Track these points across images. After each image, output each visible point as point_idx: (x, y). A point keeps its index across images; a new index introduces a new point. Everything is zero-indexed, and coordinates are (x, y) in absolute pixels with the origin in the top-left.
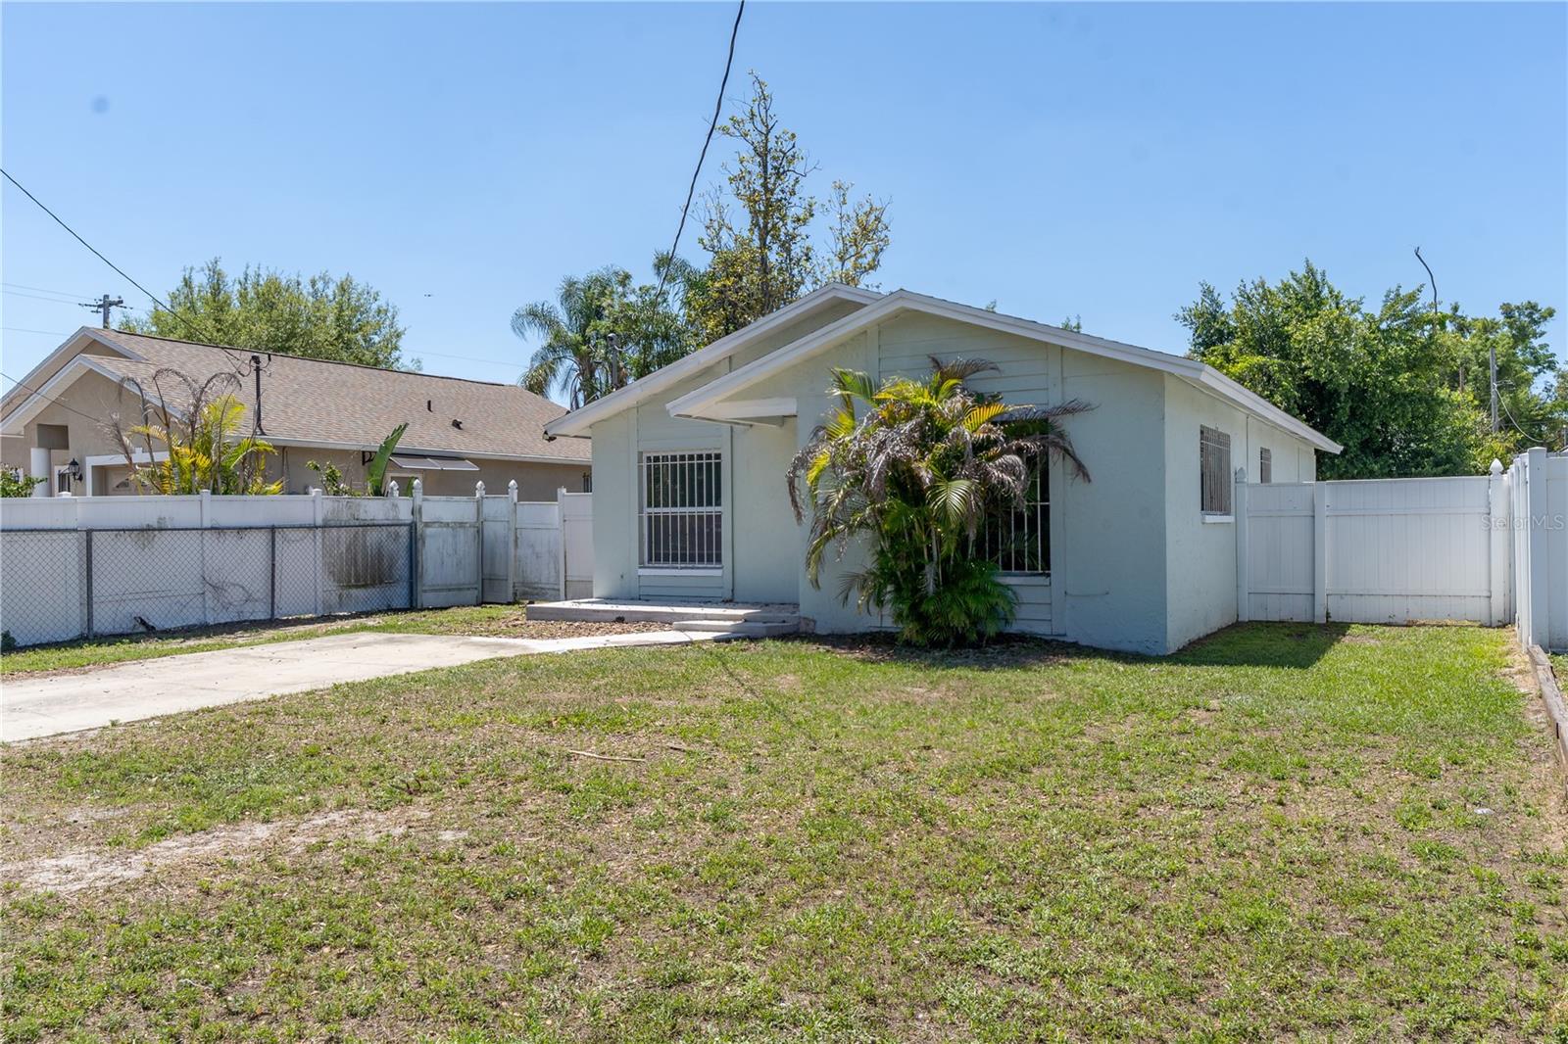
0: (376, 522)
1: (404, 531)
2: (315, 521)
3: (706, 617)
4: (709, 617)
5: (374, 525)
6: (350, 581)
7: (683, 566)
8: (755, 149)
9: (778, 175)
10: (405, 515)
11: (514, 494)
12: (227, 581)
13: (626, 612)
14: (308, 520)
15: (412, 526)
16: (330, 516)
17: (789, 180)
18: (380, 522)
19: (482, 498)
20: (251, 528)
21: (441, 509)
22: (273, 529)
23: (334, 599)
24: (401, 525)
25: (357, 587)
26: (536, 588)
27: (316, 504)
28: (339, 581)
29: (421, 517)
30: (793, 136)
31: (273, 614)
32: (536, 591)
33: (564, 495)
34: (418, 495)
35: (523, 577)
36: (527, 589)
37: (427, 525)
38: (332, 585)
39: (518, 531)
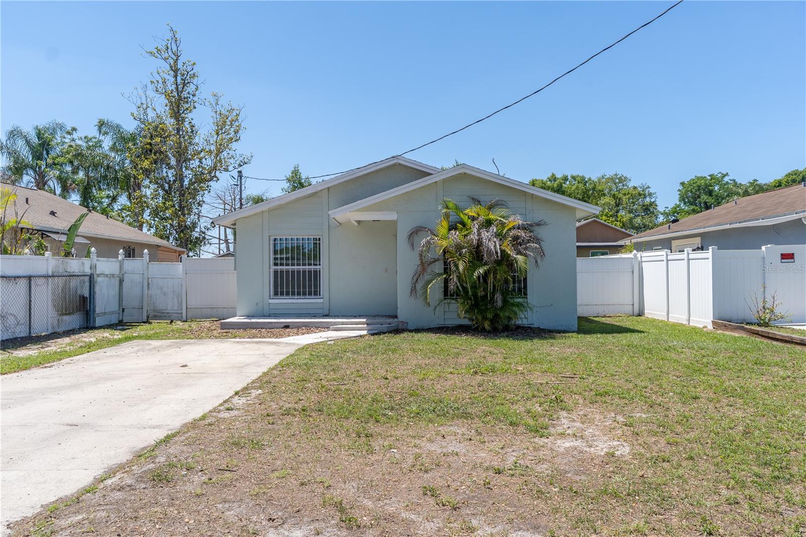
0: (75, 274)
1: (87, 279)
2: (48, 272)
3: (343, 323)
4: (345, 323)
5: (73, 276)
6: (63, 311)
7: (303, 297)
8: (171, 67)
9: (184, 85)
10: (88, 271)
11: (146, 258)
12: (9, 312)
13: (291, 322)
14: (44, 273)
15: (91, 277)
16: (54, 270)
17: (191, 88)
18: (77, 274)
19: (123, 259)
20: (20, 277)
21: (106, 266)
22: (30, 278)
23: (56, 322)
24: (84, 276)
25: (66, 314)
26: (164, 313)
27: (48, 262)
28: (58, 311)
29: (96, 271)
30: (194, 64)
31: (30, 332)
32: (163, 315)
33: (186, 259)
34: (94, 256)
35: (154, 307)
36: (157, 314)
37: (98, 275)
38: (55, 314)
39: (150, 280)
